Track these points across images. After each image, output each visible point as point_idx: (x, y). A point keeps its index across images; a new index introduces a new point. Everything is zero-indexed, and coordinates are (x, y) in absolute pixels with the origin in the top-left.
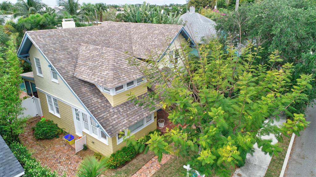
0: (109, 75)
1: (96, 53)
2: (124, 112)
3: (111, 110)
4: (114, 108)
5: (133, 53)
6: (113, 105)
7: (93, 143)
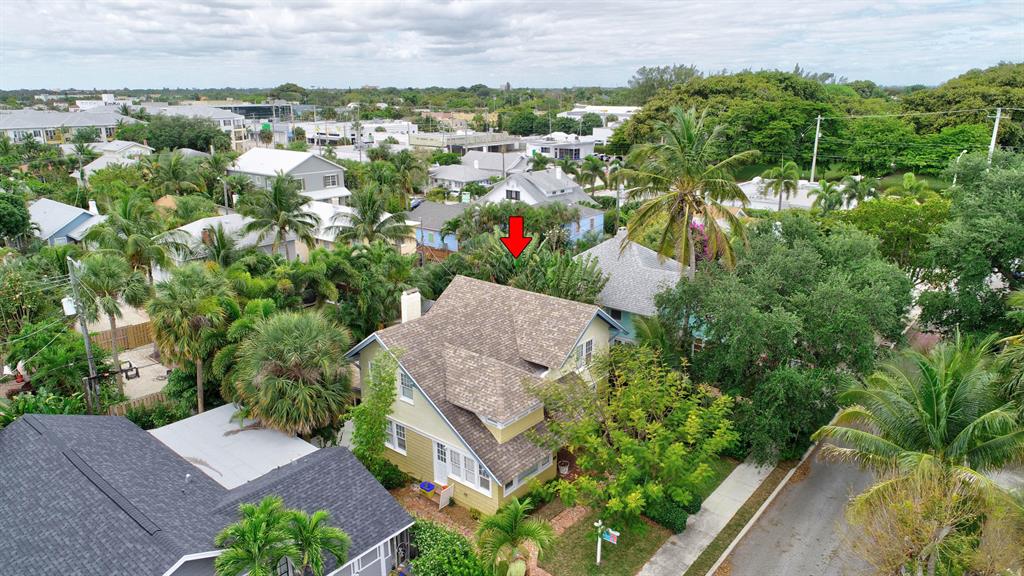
0: (500, 403)
1: (471, 364)
2: (516, 451)
3: (499, 449)
4: (502, 445)
5: (517, 350)
6: (500, 441)
7: (466, 495)
